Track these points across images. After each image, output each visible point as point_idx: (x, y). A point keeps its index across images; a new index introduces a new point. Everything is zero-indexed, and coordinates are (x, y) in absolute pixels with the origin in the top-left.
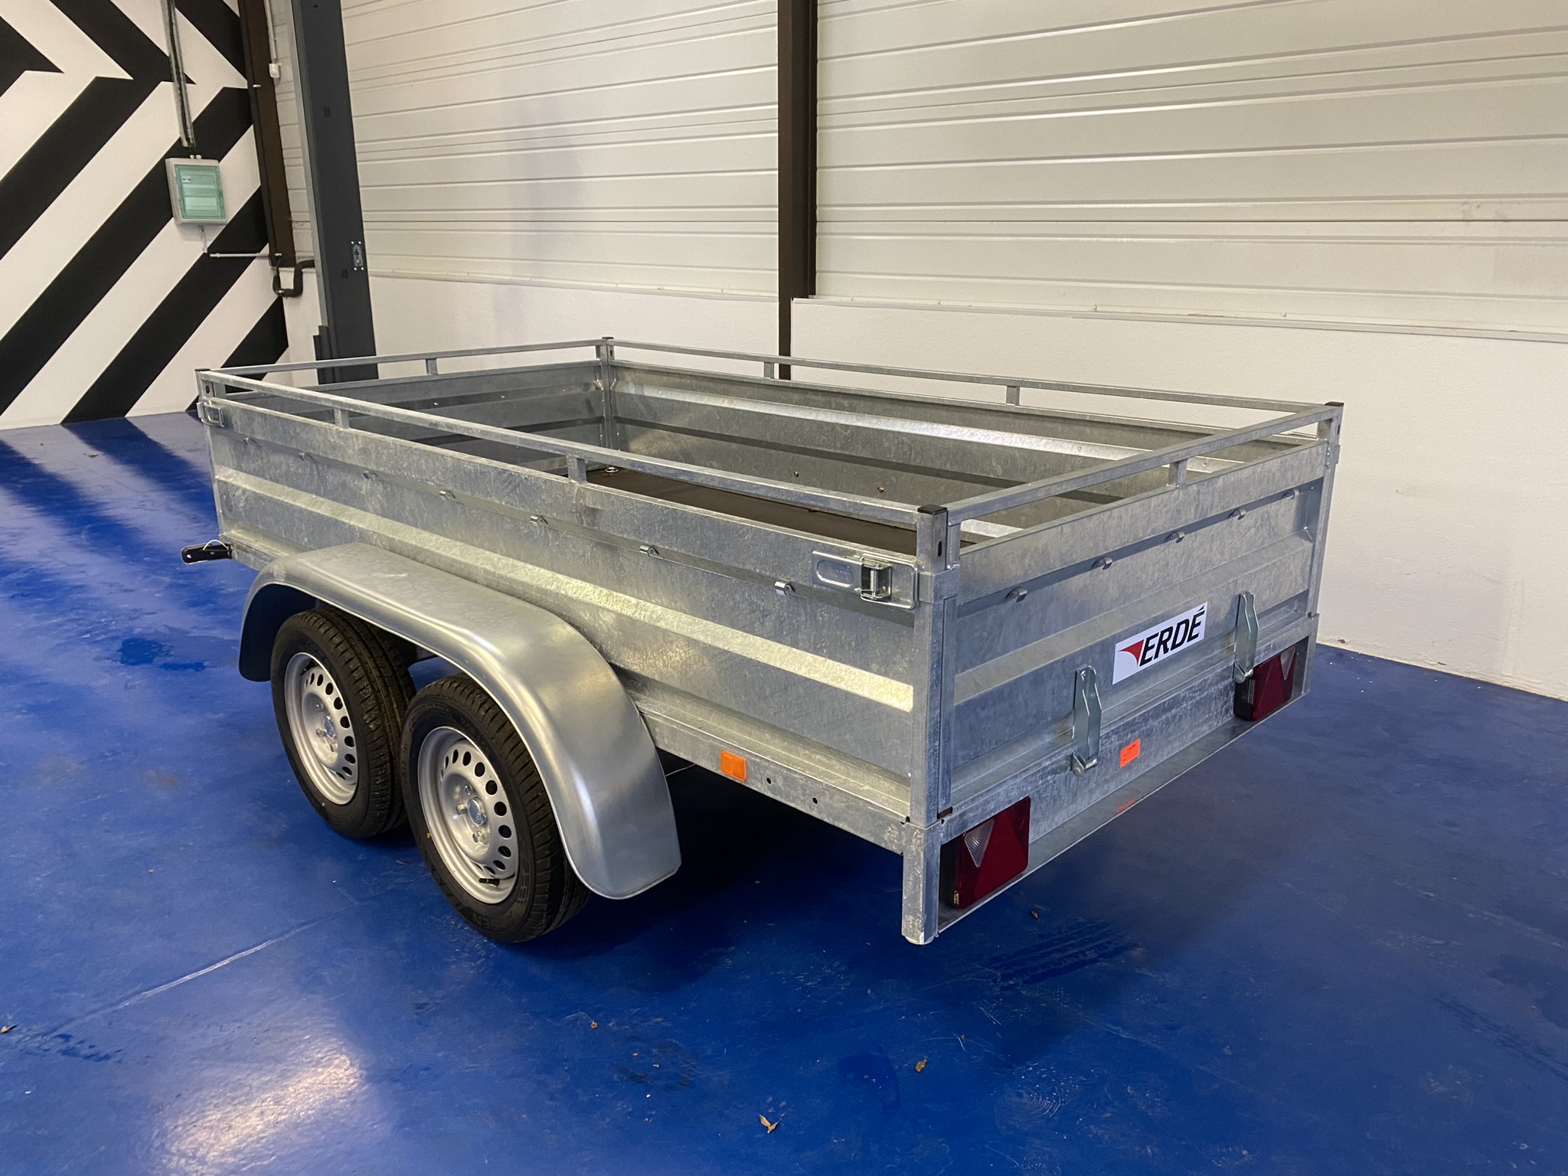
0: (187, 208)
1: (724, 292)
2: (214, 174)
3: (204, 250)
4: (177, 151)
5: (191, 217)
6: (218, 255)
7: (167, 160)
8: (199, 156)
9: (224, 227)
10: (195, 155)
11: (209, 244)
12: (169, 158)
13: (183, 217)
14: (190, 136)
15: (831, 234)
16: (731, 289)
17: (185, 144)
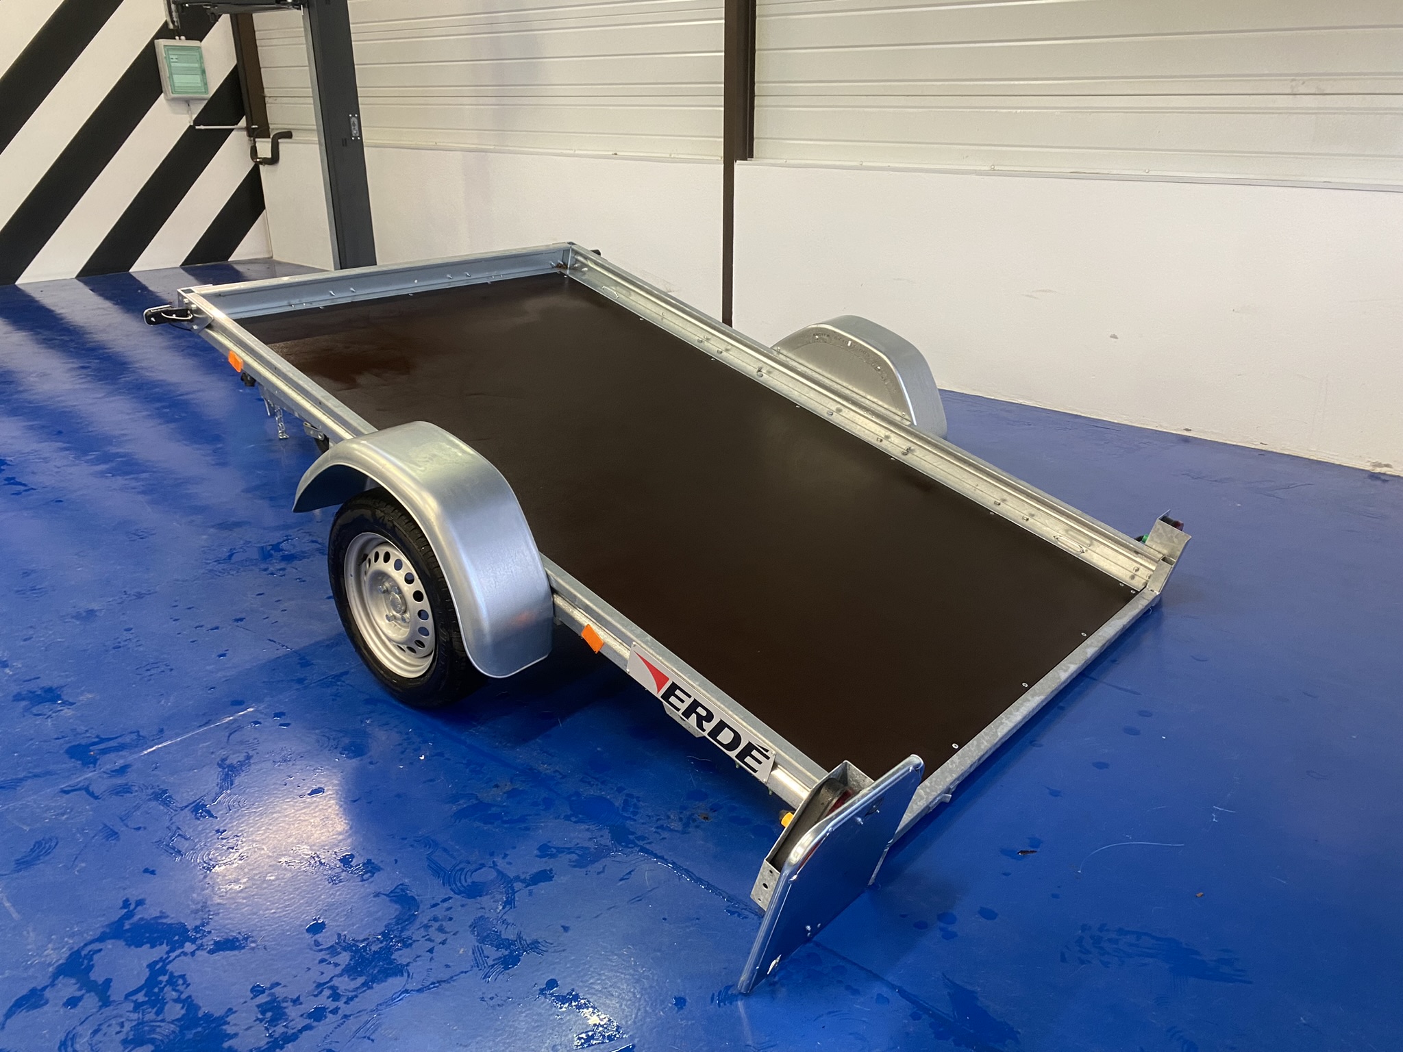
0: (176, 85)
1: (672, 156)
2: (197, 54)
3: (190, 122)
4: (164, 32)
5: (179, 93)
6: (202, 127)
7: (156, 41)
8: (183, 38)
9: (206, 102)
10: (180, 37)
11: (194, 116)
12: (158, 39)
13: (172, 93)
14: (175, 19)
15: (766, 106)
16: (678, 154)
17: (171, 26)
